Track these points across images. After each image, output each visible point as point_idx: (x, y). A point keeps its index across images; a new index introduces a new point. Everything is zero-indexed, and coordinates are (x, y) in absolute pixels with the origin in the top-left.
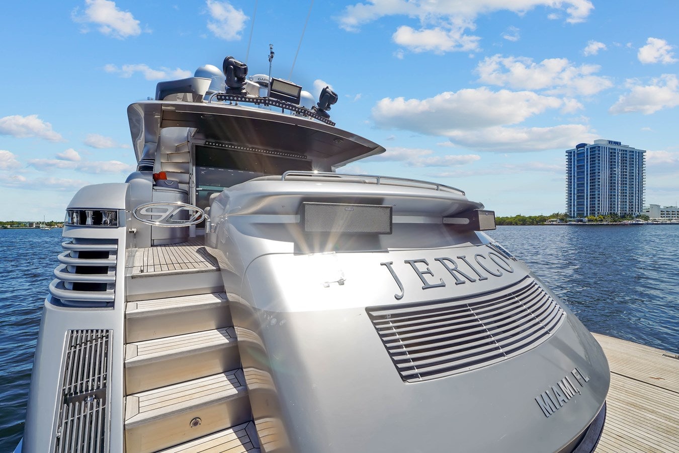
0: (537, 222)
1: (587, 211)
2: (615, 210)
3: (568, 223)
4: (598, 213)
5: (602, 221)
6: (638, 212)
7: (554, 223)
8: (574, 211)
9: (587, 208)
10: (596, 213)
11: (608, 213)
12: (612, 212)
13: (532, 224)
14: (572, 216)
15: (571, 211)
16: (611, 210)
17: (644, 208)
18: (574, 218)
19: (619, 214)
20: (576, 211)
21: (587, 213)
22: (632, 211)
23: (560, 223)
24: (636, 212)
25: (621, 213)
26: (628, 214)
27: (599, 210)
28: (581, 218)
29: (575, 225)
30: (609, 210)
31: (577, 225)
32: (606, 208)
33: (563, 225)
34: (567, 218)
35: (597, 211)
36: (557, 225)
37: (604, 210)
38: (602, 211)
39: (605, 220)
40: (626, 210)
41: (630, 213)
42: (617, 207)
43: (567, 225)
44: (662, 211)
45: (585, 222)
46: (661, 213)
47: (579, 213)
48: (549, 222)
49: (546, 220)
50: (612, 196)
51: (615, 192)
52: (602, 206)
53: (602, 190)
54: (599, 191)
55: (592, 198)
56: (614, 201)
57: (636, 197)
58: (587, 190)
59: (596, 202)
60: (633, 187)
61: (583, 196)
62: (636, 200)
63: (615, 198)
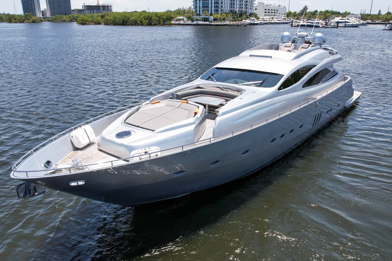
0: (164, 21)
1: (211, 7)
2: (234, 7)
3: (195, 22)
4: (221, 10)
5: (224, 19)
6: (251, 10)
7: (181, 22)
8: (200, 7)
9: (212, 3)
10: (220, 10)
11: (229, 11)
12: (232, 9)
13: (158, 23)
14: (198, 13)
15: (196, 7)
17: (254, 5)
18: (199, 17)
19: (237, 12)
20: (201, 7)
21: (211, 10)
22: (247, 8)
23: (187, 22)
24: (249, 10)
25: (239, 11)
26: (243, 12)
27: (222, 6)
28: (206, 16)
29: (201, 25)
30: (230, 7)
31: (204, 25)
32: (228, 5)
33: (191, 25)
34: (194, 16)
35: (220, 8)
36: (183, 25)
37: (226, 6)
38: (224, 8)
39: (227, 19)
40: (242, 8)
41: (245, 11)
42: (237, 4)
43: (194, 25)
44: (265, 9)
45: (211, 22)
46: (264, 11)
47: (204, 10)
48: (176, 20)
49: (173, 18)
52: (224, 2)
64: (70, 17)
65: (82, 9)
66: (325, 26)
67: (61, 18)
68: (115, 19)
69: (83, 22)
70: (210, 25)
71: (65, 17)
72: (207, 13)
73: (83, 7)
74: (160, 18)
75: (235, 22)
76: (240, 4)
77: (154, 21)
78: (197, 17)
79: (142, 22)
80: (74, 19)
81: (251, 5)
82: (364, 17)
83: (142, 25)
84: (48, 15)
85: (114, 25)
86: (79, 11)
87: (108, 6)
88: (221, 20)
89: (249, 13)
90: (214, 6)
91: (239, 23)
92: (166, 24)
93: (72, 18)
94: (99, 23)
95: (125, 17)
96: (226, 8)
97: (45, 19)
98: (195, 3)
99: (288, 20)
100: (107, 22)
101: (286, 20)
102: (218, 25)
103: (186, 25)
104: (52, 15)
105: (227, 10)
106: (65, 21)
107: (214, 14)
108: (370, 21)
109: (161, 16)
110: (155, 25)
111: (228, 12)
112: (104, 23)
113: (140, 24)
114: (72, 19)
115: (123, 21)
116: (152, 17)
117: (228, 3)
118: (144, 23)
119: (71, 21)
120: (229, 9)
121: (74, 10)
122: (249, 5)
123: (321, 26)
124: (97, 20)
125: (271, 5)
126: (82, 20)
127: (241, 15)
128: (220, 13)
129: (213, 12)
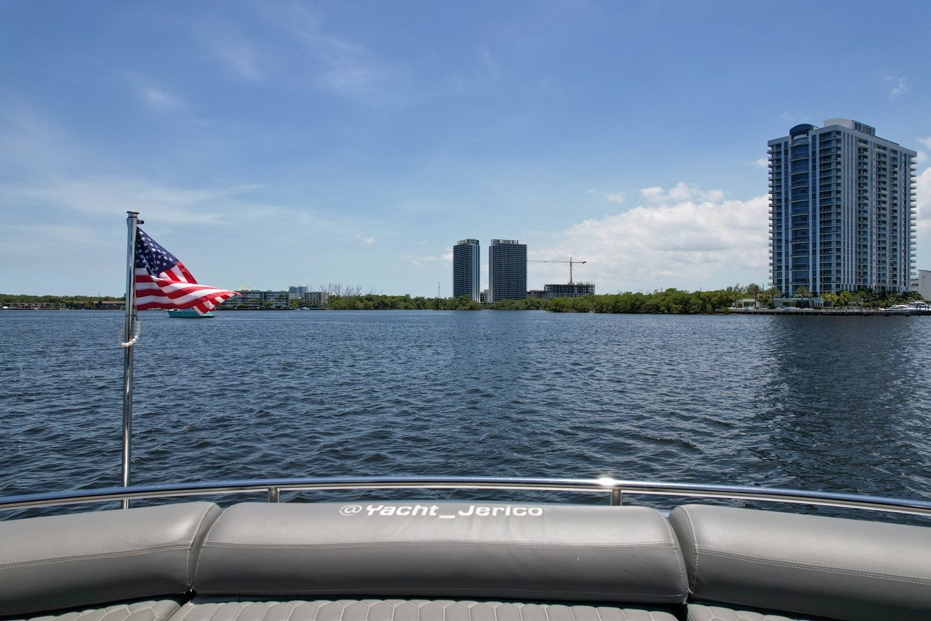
0: (714, 306)
1: (815, 280)
2: (865, 280)
3: (779, 309)
4: (838, 286)
5: (846, 304)
6: (905, 286)
7: (751, 308)
8: (787, 280)
9: (814, 273)
10: (834, 285)
11: (855, 286)
12: (861, 284)
13: (702, 311)
14: (784, 292)
15: (780, 281)
16: (860, 280)
17: (912, 277)
18: (788, 299)
19: (874, 289)
20: (790, 280)
21: (814, 287)
22: (895, 282)
23: (761, 310)
24: (900, 285)
25: (878, 288)
26: (887, 289)
27: (838, 279)
28: (804, 296)
29: (797, 313)
30: (856, 279)
31: (802, 313)
32: (852, 276)
33: (767, 313)
35: (835, 282)
36: (755, 313)
37: (848, 278)
38: (844, 282)
39: (854, 303)
40: (884, 281)
41: (892, 288)
42: (871, 273)
43: (778, 313)
45: (820, 309)
47: (798, 286)
48: (738, 305)
49: (731, 301)
50: (861, 247)
51: (865, 239)
52: (844, 271)
53: (844, 232)
54: (839, 235)
55: (825, 251)
56: (866, 260)
57: (901, 253)
58: (814, 233)
59: (834, 261)
60: (895, 230)
61: (806, 246)
62: (901, 260)
63: (866, 253)
64: (526, 303)
65: (543, 290)
67: (511, 304)
68: (618, 302)
69: (558, 308)
70: (816, 314)
71: (518, 303)
72: (804, 293)
73: (545, 287)
74: (704, 300)
75: (873, 310)
77: (694, 307)
78: (782, 299)
79: (669, 308)
80: (531, 305)
81: (905, 276)
83: (670, 313)
84: (490, 299)
85: (615, 313)
86: (539, 294)
87: (588, 287)
88: (841, 305)
89: (901, 291)
90: (821, 279)
91: (883, 311)
93: (529, 304)
97: (484, 305)
100: (602, 308)
102: (835, 314)
103: (762, 313)
104: (495, 299)
106: (517, 309)
107: (821, 293)
109: (707, 297)
110: (696, 313)
111: (852, 289)
112: (597, 310)
113: (666, 311)
114: (529, 306)
115: (633, 305)
116: (690, 299)
117: (852, 272)
119: (528, 308)
120: (854, 283)
121: (530, 293)
122: (900, 275)
126: (557, 305)
127: (883, 295)
128: (834, 292)
129: (818, 290)
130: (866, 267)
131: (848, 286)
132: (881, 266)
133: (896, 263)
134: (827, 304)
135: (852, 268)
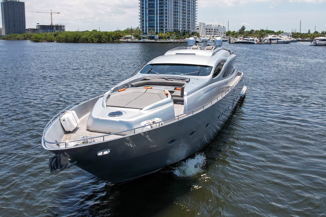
0: (113, 39)
1: (157, 26)
2: (177, 27)
3: (142, 40)
4: (166, 30)
5: (169, 38)
6: (193, 29)
7: (129, 40)
8: (146, 26)
9: (157, 23)
10: (164, 29)
12: (176, 29)
13: (108, 41)
14: (145, 32)
15: (143, 27)
16: (175, 27)
17: (196, 26)
18: (146, 35)
19: (181, 31)
20: (147, 27)
21: (157, 30)
22: (189, 28)
23: (134, 41)
24: (191, 29)
25: (182, 30)
26: (186, 31)
27: (166, 26)
28: (152, 34)
29: (148, 42)
30: (173, 26)
31: (150, 42)
32: (172, 25)
33: (138, 42)
34: (141, 34)
35: (165, 28)
36: (131, 42)
37: (170, 26)
38: (169, 28)
39: (172, 37)
40: (185, 27)
41: (188, 31)
42: (180, 24)
43: (141, 42)
44: (206, 29)
45: (157, 40)
46: (205, 30)
47: (150, 29)
48: (124, 38)
49: (121, 36)
50: (176, 12)
51: (177, 9)
52: (169, 23)
53: (169, 5)
54: (166, 7)
55: (161, 13)
56: (177, 18)
57: (191, 15)
58: (157, 5)
59: (164, 18)
60: (189, 5)
61: (154, 11)
62: (191, 18)
63: (177, 15)
64: (24, 36)
65: (36, 28)
66: (259, 42)
67: (15, 37)
68: (67, 37)
69: (37, 39)
70: (155, 43)
71: (19, 36)
72: (153, 32)
73: (37, 27)
74: (109, 36)
75: (178, 40)
76: (183, 24)
77: (104, 39)
78: (144, 35)
79: (92, 40)
80: (27, 37)
81: (193, 25)
82: (295, 35)
83: (93, 42)
84: (3, 33)
85: (66, 42)
86: (33, 30)
87: (61, 26)
88: (166, 38)
89: (192, 32)
90: (159, 26)
91: (183, 41)
92: (115, 42)
93: (26, 36)
94: (51, 41)
95: (77, 36)
96: (170, 27)
98: (142, 24)
99: (227, 38)
100: (60, 40)
101: (225, 38)
102: (162, 43)
103: (134, 42)
104: (7, 33)
105: (171, 29)
106: (19, 39)
107: (160, 33)
108: (300, 39)
109: (110, 34)
110: (105, 42)
111: (172, 31)
112: (57, 41)
113: (91, 41)
114: (26, 38)
115: (75, 38)
116: (102, 35)
117: (172, 23)
118: (94, 41)
119: (25, 39)
120: (173, 28)
121: (28, 30)
122: (191, 25)
123: (256, 43)
124: (50, 38)
125: (211, 25)
126: (36, 38)
127: (184, 34)
128: (164, 32)
129: (158, 31)
130: (177, 21)
131: (170, 30)
132: (184, 21)
133: (189, 19)
134: (160, 38)
135: (172, 22)
